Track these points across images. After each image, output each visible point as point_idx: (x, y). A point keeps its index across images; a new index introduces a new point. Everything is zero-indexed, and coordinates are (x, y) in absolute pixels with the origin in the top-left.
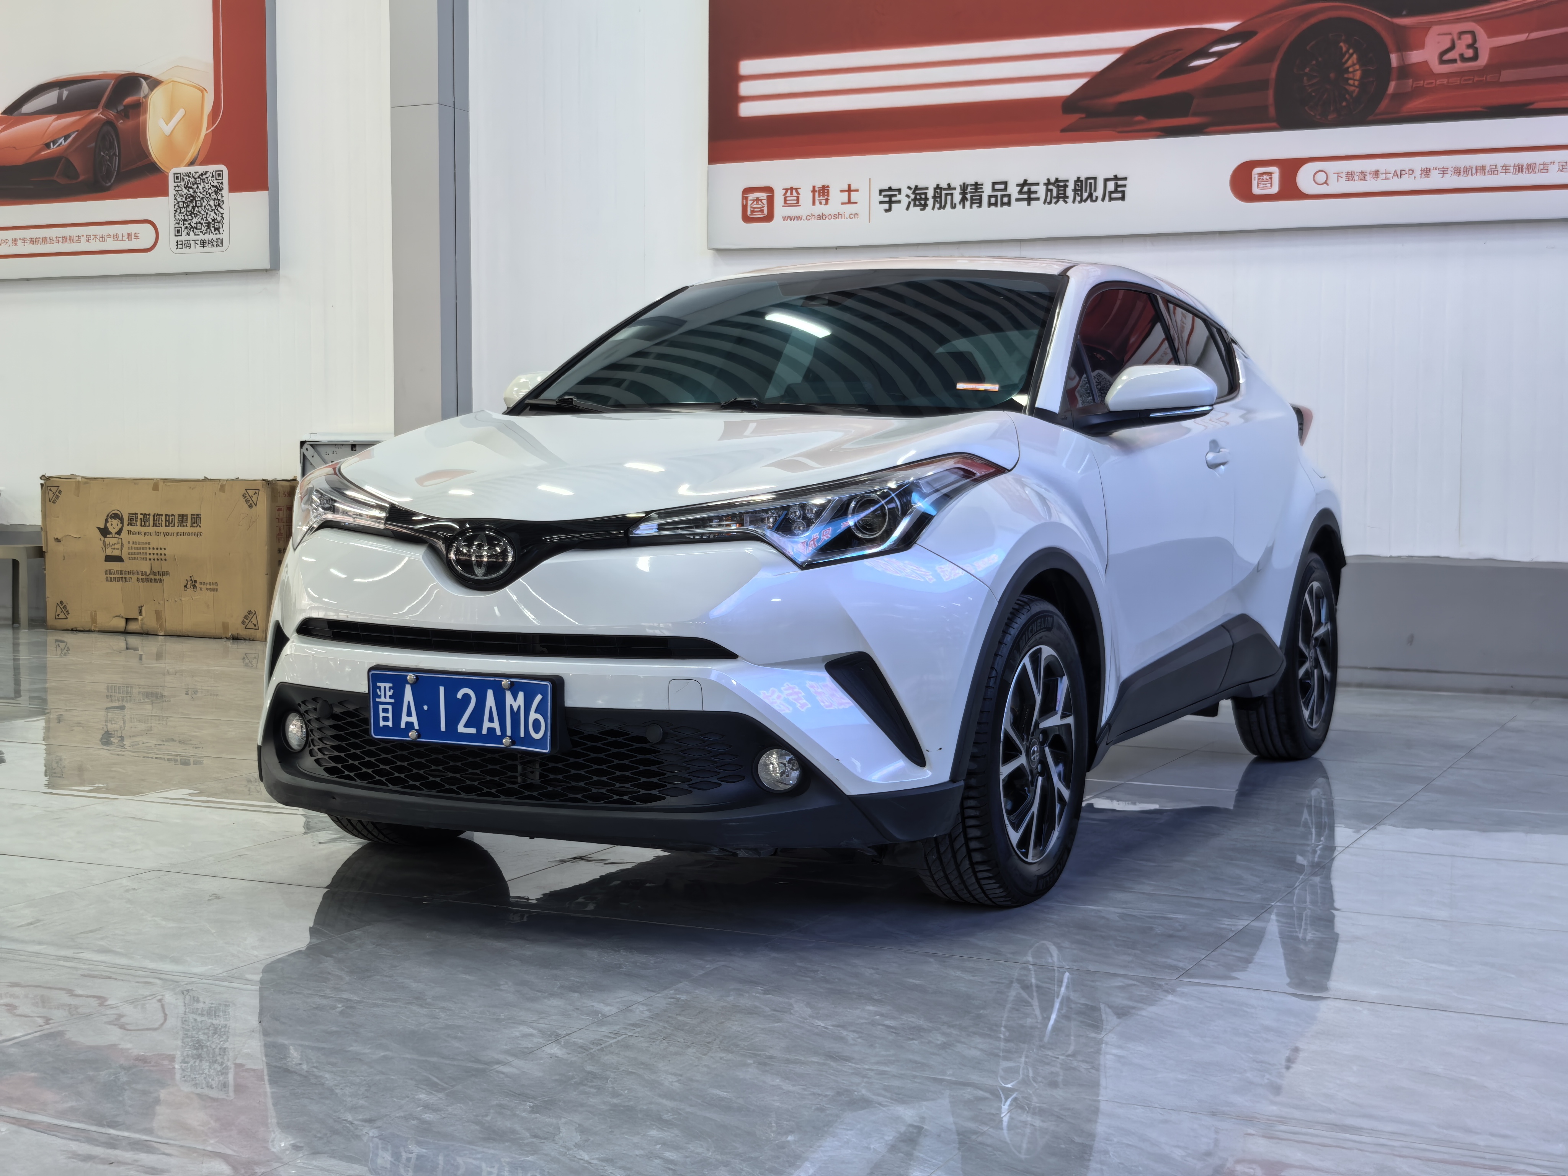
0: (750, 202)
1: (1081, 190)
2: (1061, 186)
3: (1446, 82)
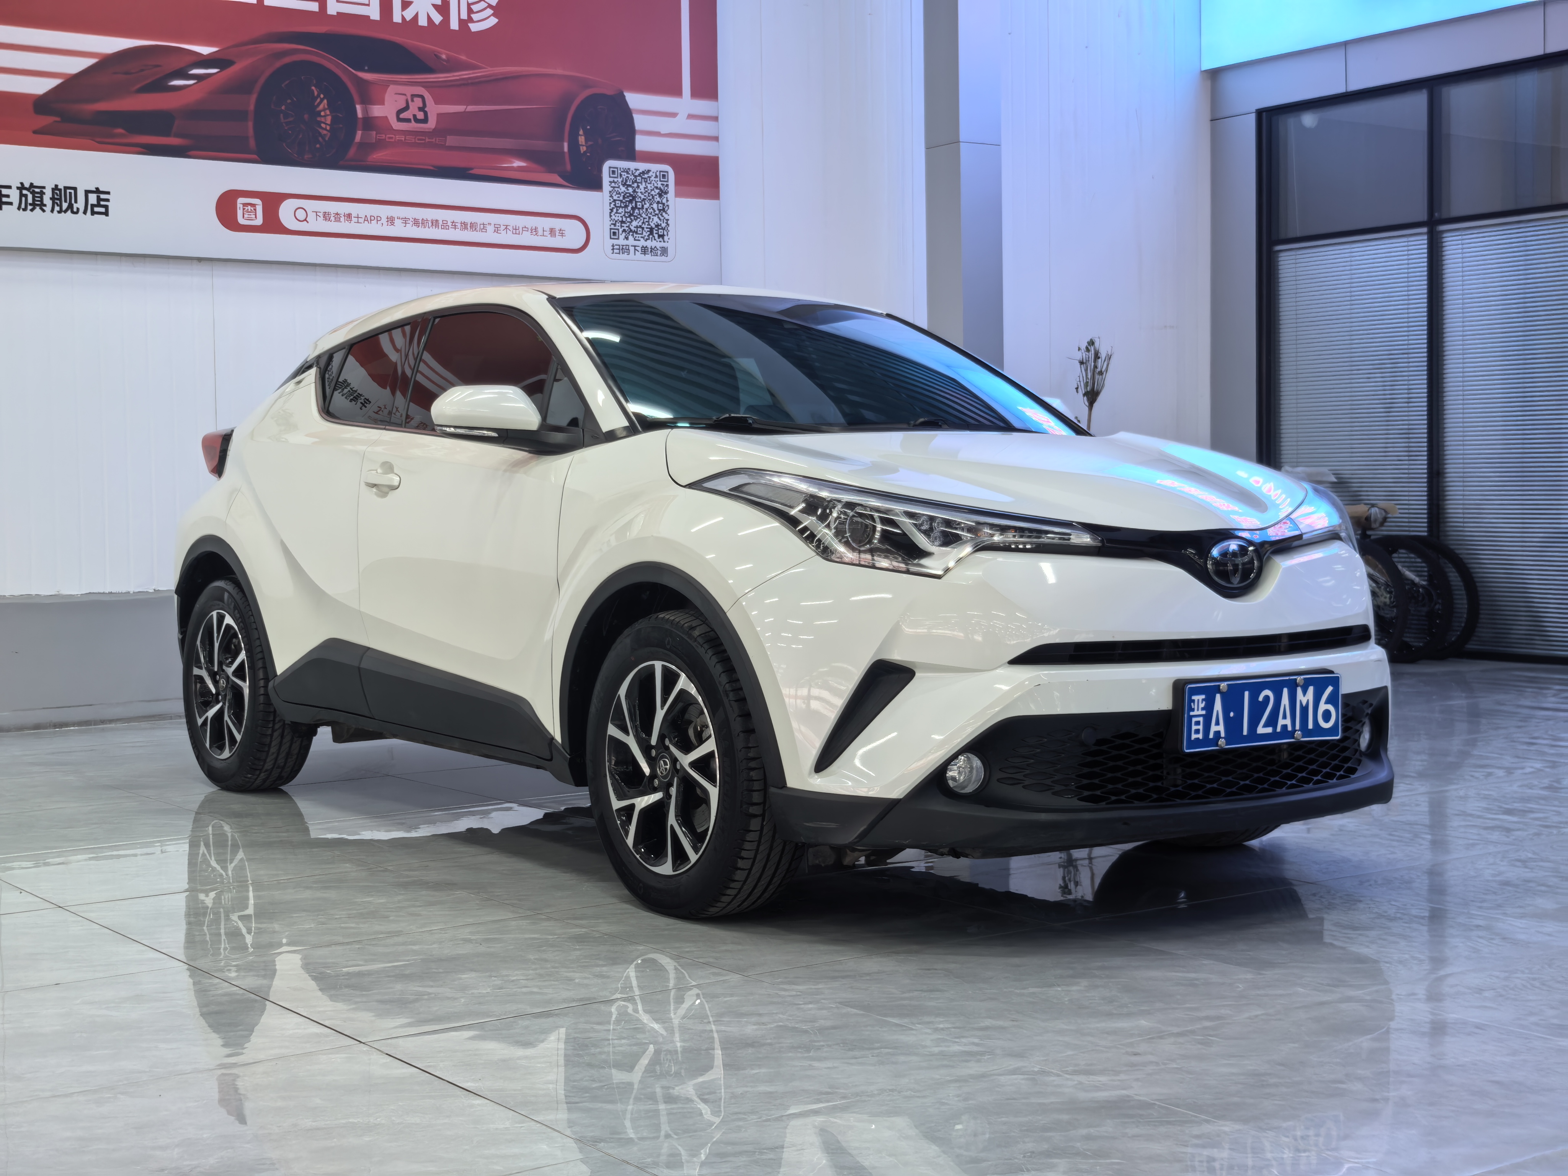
1: (60, 199)
2: (37, 193)
3: (403, 139)
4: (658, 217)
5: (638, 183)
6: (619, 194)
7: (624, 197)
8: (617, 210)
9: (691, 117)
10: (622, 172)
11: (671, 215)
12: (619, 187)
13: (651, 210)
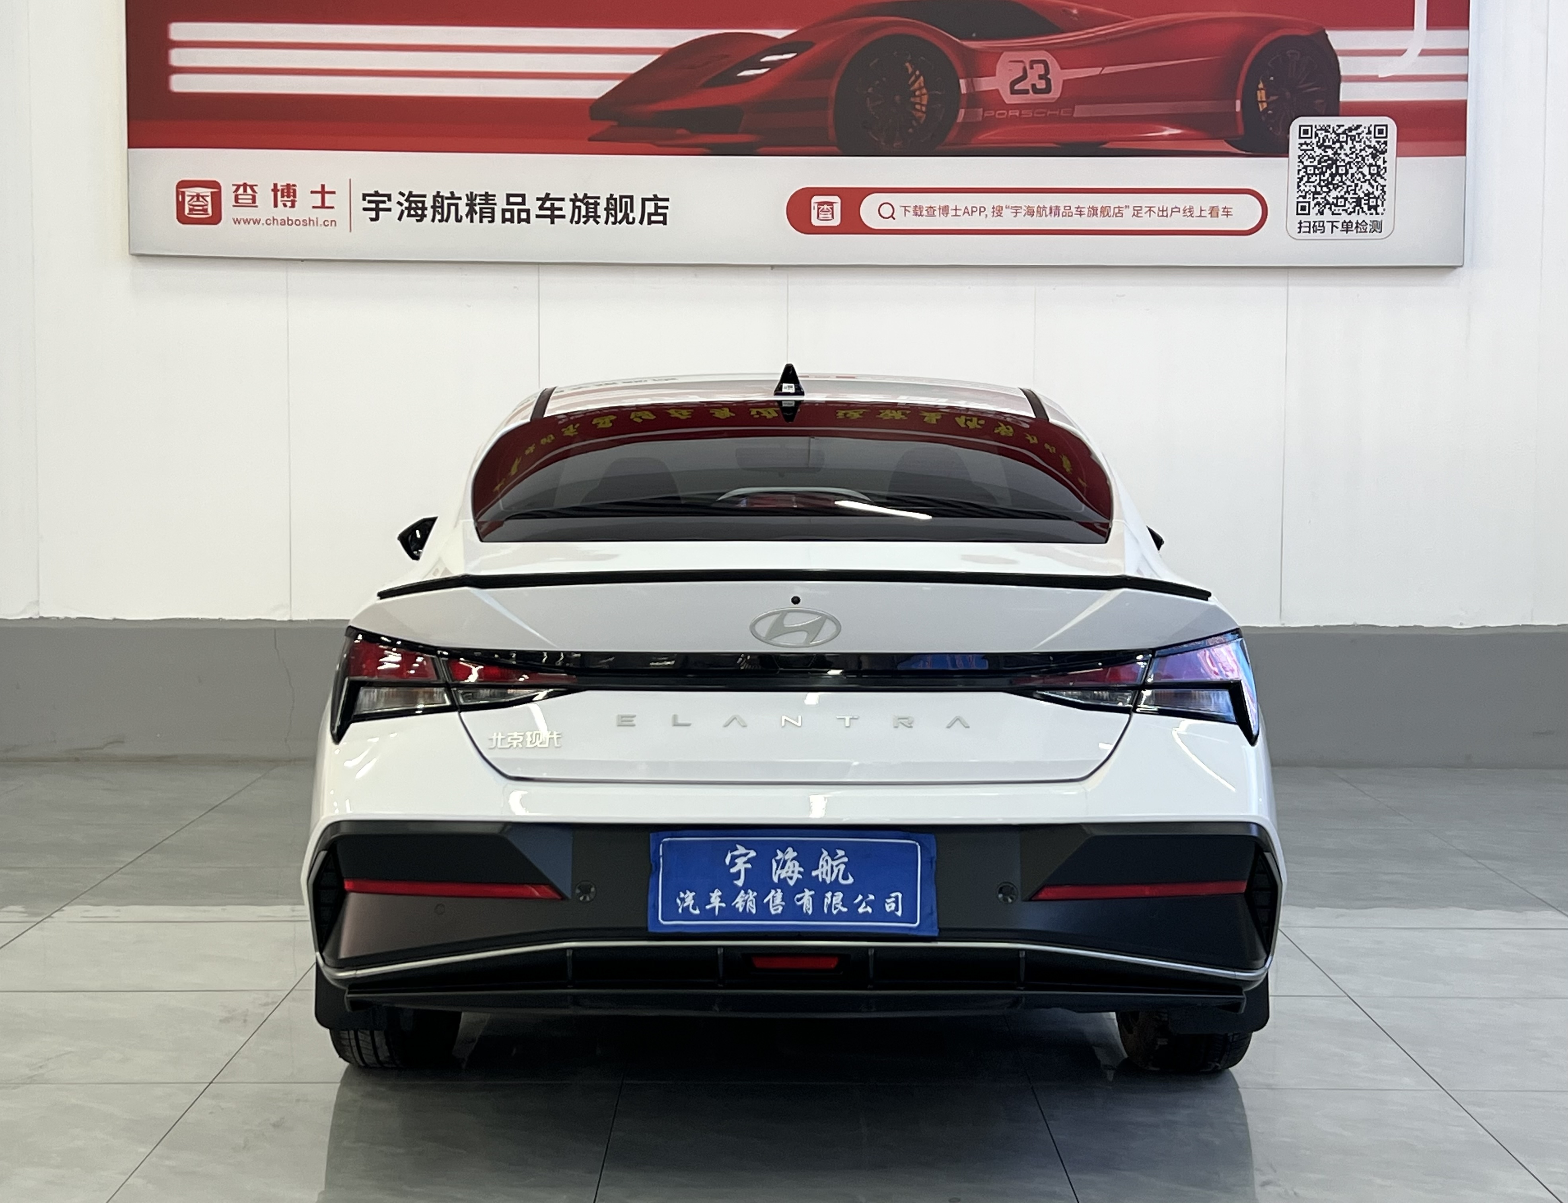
0: (187, 199)
1: (615, 210)
2: (592, 204)
3: (1017, 114)
4: (1370, 184)
5: (1341, 142)
6: (1313, 157)
7: (1320, 162)
8: (1309, 178)
9: (1424, 53)
10: (1318, 130)
11: (1389, 180)
12: (1313, 150)
13: (1360, 175)
